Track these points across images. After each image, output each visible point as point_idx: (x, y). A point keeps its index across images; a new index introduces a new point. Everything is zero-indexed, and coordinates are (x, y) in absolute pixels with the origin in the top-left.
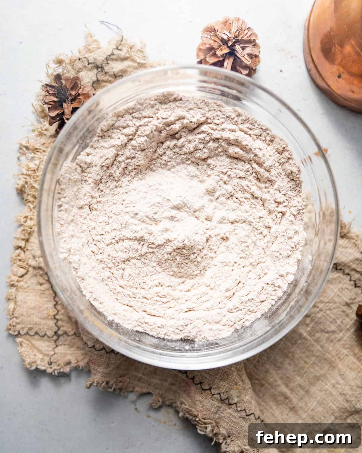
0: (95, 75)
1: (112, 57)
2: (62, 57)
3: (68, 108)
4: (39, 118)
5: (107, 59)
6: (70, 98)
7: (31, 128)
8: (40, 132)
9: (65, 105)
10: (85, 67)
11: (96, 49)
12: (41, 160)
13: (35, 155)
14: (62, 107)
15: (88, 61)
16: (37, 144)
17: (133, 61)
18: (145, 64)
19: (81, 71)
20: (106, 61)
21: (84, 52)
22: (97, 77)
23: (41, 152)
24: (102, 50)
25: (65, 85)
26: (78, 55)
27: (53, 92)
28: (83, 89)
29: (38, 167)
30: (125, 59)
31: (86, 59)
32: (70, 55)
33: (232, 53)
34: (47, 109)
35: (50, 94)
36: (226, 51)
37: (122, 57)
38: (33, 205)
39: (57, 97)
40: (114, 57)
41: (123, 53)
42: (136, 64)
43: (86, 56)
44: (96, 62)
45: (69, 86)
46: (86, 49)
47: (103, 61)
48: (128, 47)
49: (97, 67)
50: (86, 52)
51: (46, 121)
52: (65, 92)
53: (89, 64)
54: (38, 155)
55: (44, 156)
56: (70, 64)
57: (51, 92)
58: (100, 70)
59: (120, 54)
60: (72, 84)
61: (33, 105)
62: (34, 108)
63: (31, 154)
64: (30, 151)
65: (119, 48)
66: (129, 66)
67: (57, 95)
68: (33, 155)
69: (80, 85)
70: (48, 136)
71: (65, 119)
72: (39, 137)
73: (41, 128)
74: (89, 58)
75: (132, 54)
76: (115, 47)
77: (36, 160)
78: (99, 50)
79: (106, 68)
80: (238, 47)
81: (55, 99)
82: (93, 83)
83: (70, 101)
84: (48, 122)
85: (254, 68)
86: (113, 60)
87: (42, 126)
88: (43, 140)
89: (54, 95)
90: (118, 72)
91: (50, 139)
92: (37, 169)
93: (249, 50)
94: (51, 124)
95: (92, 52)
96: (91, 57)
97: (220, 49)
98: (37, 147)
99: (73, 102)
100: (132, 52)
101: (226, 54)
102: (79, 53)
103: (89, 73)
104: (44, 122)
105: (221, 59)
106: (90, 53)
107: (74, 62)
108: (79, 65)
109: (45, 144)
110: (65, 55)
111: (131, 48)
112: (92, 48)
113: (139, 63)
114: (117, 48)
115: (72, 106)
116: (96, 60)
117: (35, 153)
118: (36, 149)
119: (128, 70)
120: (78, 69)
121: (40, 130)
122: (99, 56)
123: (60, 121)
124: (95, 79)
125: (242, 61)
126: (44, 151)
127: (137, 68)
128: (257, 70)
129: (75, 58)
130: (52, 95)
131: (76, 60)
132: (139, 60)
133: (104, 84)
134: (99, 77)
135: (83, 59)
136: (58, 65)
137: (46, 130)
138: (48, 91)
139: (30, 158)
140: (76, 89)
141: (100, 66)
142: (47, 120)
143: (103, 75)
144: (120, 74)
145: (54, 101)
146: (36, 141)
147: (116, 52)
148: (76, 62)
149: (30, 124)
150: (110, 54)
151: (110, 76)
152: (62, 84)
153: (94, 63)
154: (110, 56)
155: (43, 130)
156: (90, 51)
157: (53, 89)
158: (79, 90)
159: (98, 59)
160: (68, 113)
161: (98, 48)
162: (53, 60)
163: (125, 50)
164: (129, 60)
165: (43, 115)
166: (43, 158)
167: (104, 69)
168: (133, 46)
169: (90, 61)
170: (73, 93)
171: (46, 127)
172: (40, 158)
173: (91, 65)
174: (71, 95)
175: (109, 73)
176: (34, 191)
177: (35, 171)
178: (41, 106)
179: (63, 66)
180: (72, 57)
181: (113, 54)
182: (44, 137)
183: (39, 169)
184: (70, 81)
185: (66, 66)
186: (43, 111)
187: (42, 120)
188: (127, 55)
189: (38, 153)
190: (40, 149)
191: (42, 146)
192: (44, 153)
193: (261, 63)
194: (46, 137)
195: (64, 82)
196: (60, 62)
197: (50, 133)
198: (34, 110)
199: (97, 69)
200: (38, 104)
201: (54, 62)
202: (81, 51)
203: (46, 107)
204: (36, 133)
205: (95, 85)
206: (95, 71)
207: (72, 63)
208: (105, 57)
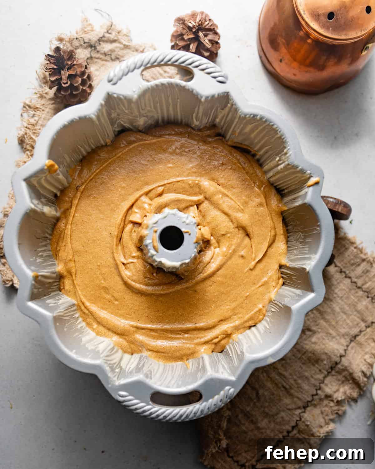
0: (89, 53)
1: (103, 39)
2: (63, 36)
3: (64, 74)
4: (42, 83)
5: (99, 40)
6: (67, 67)
7: (34, 91)
8: (41, 94)
9: (62, 72)
10: (81, 45)
11: (90, 31)
12: (40, 117)
13: (36, 113)
14: (60, 74)
15: (84, 41)
16: (38, 104)
17: (120, 43)
18: (130, 46)
19: (78, 49)
20: (98, 42)
21: (81, 33)
22: (90, 54)
23: (40, 111)
24: (95, 33)
25: (63, 56)
26: (76, 36)
27: (53, 61)
28: (78, 60)
29: (37, 122)
30: (114, 41)
31: (82, 39)
32: (69, 35)
33: (196, 39)
34: (48, 76)
35: (50, 62)
36: (192, 36)
37: (111, 39)
38: (30, 153)
39: (56, 65)
40: (105, 39)
41: (112, 36)
42: (122, 46)
43: (82, 36)
44: (90, 42)
45: (66, 57)
46: (83, 31)
47: (96, 42)
48: (116, 32)
49: (91, 46)
50: (83, 33)
51: (46, 86)
52: (63, 62)
53: (84, 43)
54: (38, 113)
55: (43, 114)
56: (69, 42)
57: (51, 61)
58: (93, 48)
59: (110, 37)
60: (69, 56)
61: (37, 72)
62: (38, 75)
63: (32, 111)
64: (32, 109)
65: (109, 32)
66: (116, 47)
67: (56, 64)
68: (33, 112)
69: (74, 57)
70: (47, 99)
71: (62, 83)
72: (40, 99)
73: (42, 91)
74: (84, 38)
75: (120, 37)
76: (106, 31)
77: (36, 117)
78: (93, 32)
79: (98, 48)
80: (201, 34)
81: (55, 67)
82: (88, 59)
83: (66, 70)
84: (48, 87)
85: (215, 52)
86: (104, 41)
87: (43, 90)
88: (43, 102)
89: (54, 63)
90: (108, 52)
91: (49, 101)
92: (36, 124)
93: (211, 37)
94: (51, 88)
95: (87, 33)
96: (87, 37)
97: (186, 34)
98: (38, 106)
99: (69, 70)
100: (120, 35)
101: (192, 38)
102: (77, 33)
103: (85, 50)
104: (45, 87)
105: (188, 43)
106: (85, 34)
107: (72, 41)
108: (76, 43)
109: (45, 105)
110: (65, 34)
111: (119, 33)
112: (88, 30)
113: (124, 45)
114: (108, 32)
115: (68, 73)
116: (90, 40)
117: (35, 111)
118: (37, 108)
119: (116, 50)
120: (76, 46)
121: (41, 93)
122: (93, 37)
123: (58, 86)
124: (89, 56)
125: (204, 46)
126: (43, 110)
127: (123, 49)
128: (219, 54)
129: (73, 38)
130: (53, 64)
131: (74, 39)
132: (125, 43)
133: (96, 60)
134: (92, 54)
135: (80, 39)
136: (59, 42)
137: (46, 93)
138: (49, 61)
139: (32, 115)
140: (71, 60)
141: (94, 46)
142: (48, 86)
143: (95, 53)
144: (110, 53)
145: (53, 68)
146: (37, 101)
147: (107, 35)
148: (74, 41)
149: (34, 88)
150: (101, 36)
151: (101, 54)
152: (60, 54)
153: (88, 43)
154: (101, 38)
155: (44, 94)
156: (85, 32)
157: (54, 59)
158: (73, 61)
159: (92, 39)
160: (65, 79)
161: (92, 31)
162: (56, 38)
163: (114, 33)
164: (117, 42)
165: (45, 81)
166: (42, 116)
167: (96, 48)
168: (120, 31)
169: (86, 41)
170: (69, 63)
171: (46, 91)
172: (39, 116)
173: (86, 45)
174: (67, 64)
175: (101, 52)
176: (32, 142)
177: (34, 125)
178: (43, 74)
179: (63, 43)
180: (70, 36)
181: (104, 37)
182: (44, 99)
183: (38, 124)
184: (67, 53)
185: (66, 44)
186: (45, 78)
187: (43, 85)
188: (116, 38)
189: (39, 111)
190: (40, 108)
191: (42, 106)
192: (43, 112)
193: (221, 49)
194: (46, 99)
195: (62, 53)
196: (61, 40)
197: (50, 96)
198: (37, 77)
199: (91, 48)
200: (42, 72)
201: (56, 40)
202: (78, 32)
203: (47, 74)
204: (38, 95)
205: (88, 61)
206: (89, 49)
207: (71, 41)
208: (98, 38)
